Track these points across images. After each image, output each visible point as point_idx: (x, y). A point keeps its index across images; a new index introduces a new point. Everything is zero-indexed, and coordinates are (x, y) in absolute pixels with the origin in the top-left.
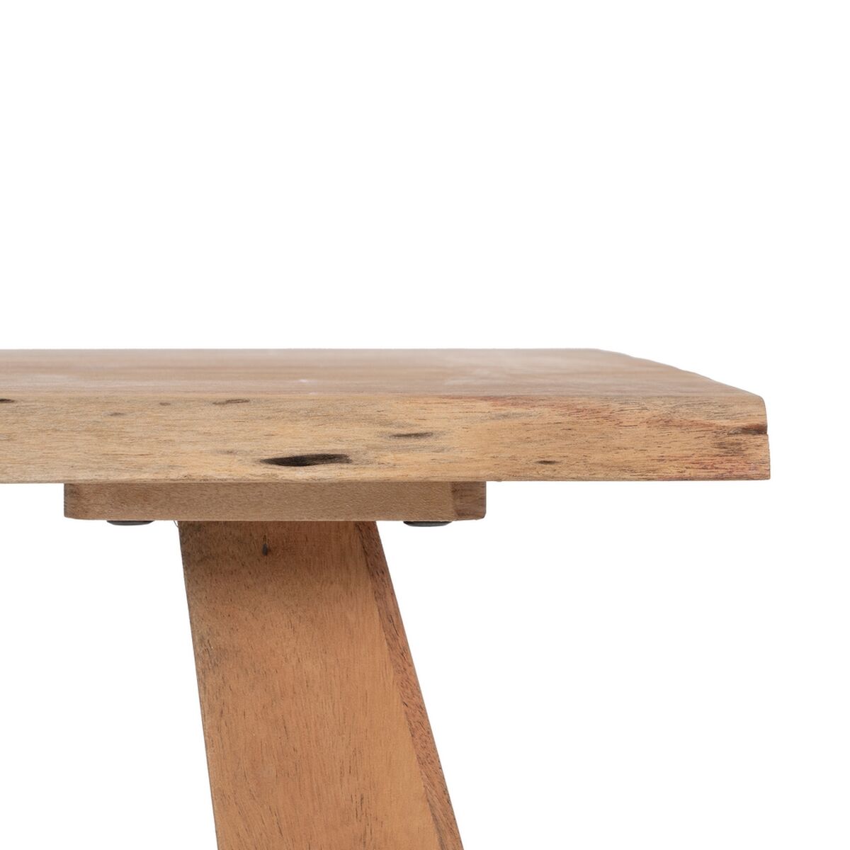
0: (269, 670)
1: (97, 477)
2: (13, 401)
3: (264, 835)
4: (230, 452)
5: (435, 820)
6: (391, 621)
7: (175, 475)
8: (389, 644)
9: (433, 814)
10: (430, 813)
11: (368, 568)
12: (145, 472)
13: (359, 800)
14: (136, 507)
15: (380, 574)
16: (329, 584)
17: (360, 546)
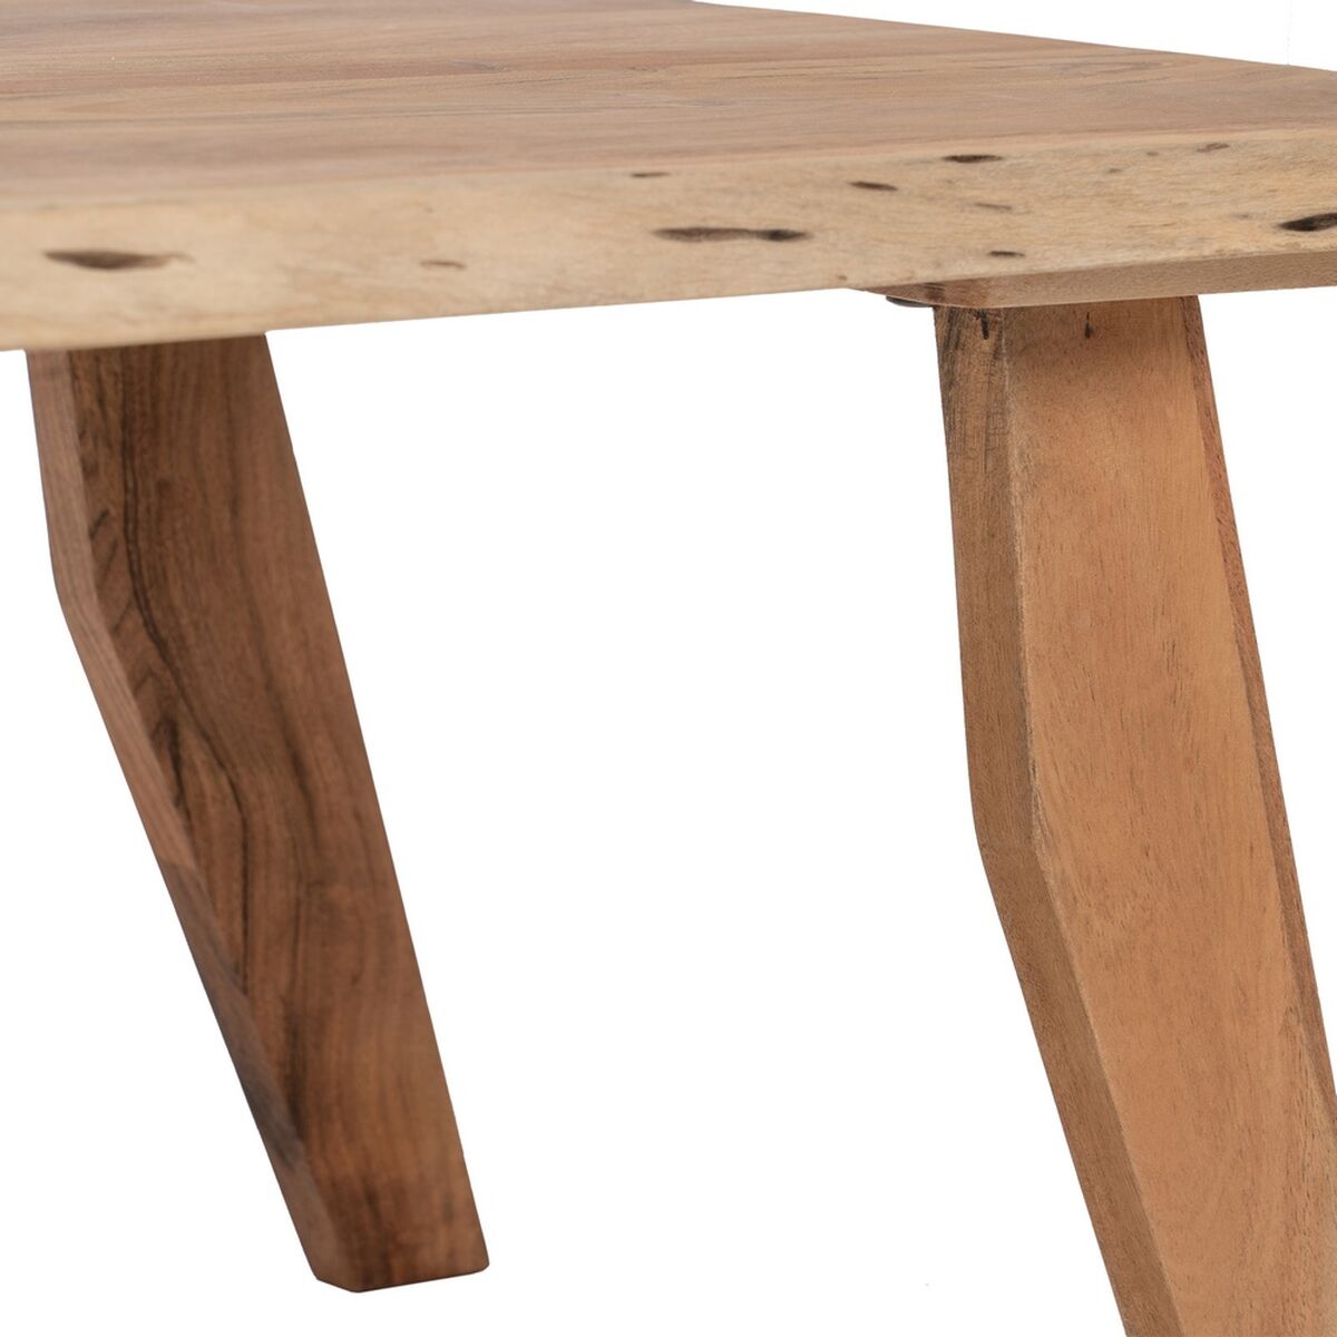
0: (1087, 488)
1: (1136, 258)
2: (1000, 158)
3: (1077, 703)
4: (1245, 216)
5: (1243, 665)
6: (1208, 415)
7: (1208, 251)
8: (1206, 444)
9: (1242, 659)
10: (1238, 657)
11: (1188, 347)
12: (1180, 249)
13: (1171, 646)
14: (1039, 288)
15: (1200, 355)
16: (1149, 372)
17: (1181, 319)
